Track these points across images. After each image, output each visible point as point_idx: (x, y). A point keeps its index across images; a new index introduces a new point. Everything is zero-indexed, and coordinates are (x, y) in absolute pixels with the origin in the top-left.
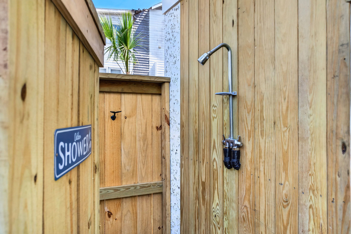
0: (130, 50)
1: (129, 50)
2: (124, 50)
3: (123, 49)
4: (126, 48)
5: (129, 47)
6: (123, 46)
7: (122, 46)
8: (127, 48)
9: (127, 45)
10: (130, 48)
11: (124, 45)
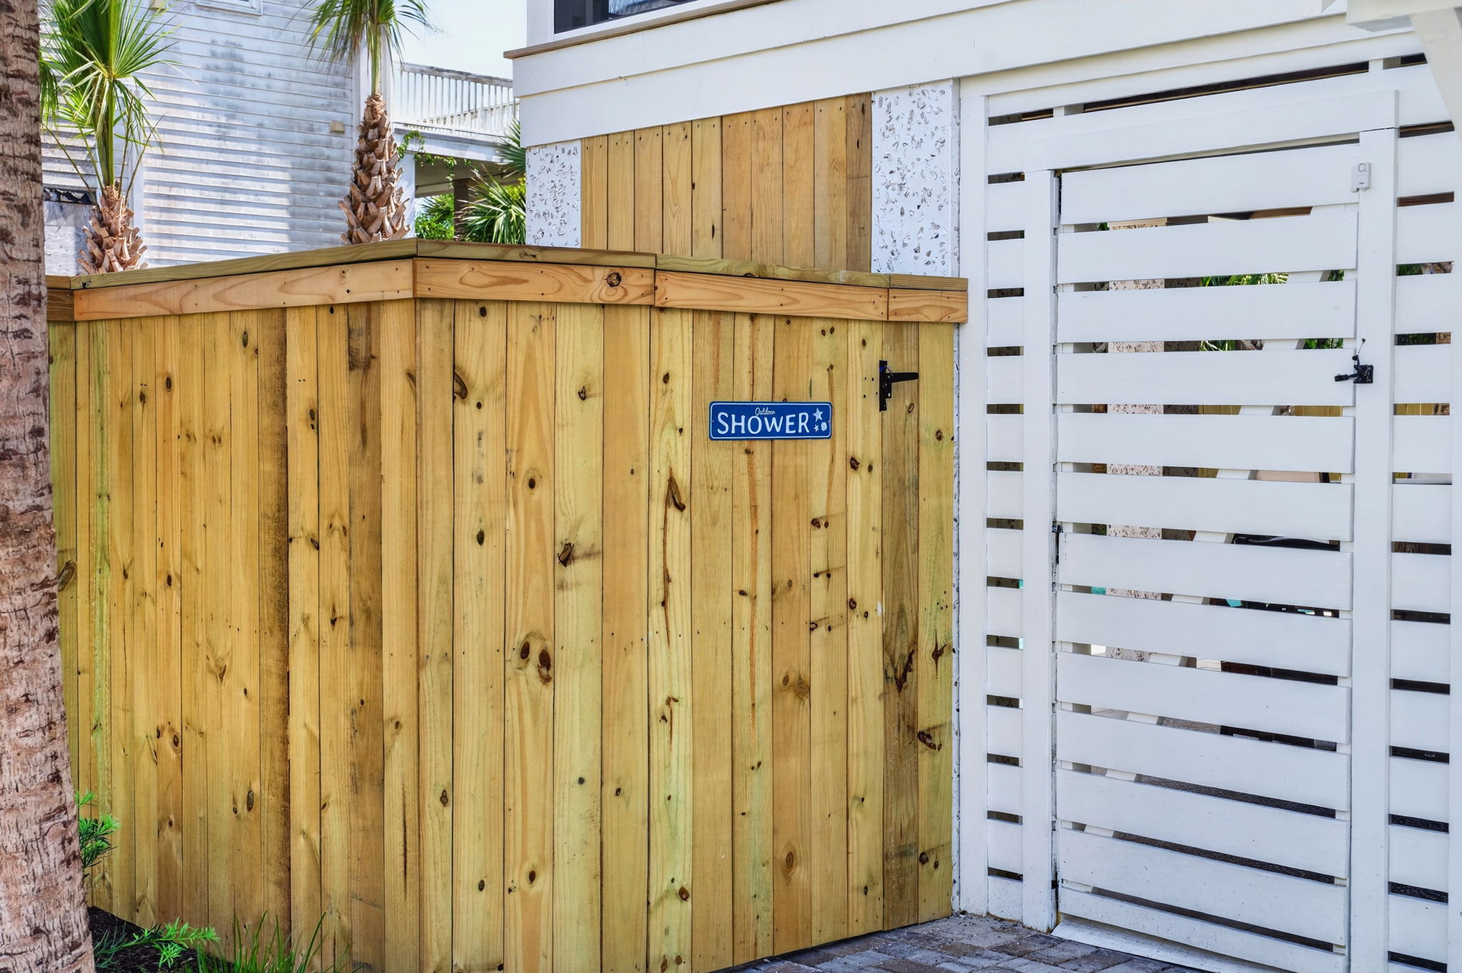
0: (122, 80)
1: (115, 81)
2: (95, 81)
3: (91, 76)
4: (101, 71)
5: (114, 66)
6: (90, 64)
7: (86, 62)
8: (108, 69)
9: (105, 60)
10: (124, 72)
11: (91, 59)
